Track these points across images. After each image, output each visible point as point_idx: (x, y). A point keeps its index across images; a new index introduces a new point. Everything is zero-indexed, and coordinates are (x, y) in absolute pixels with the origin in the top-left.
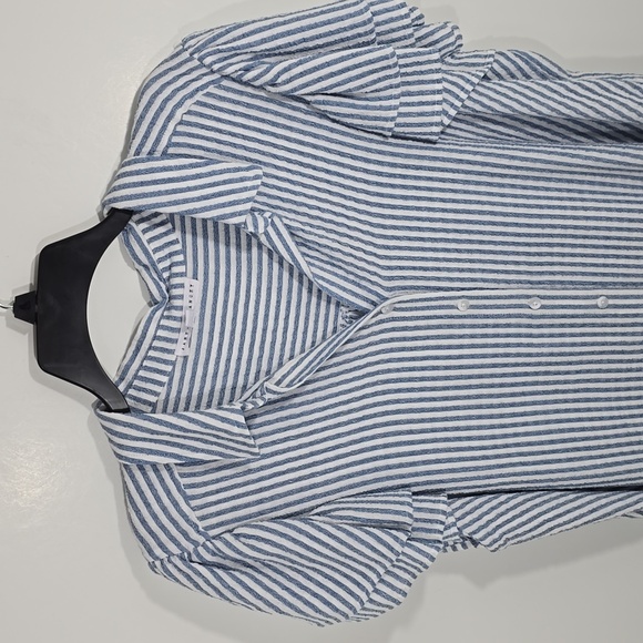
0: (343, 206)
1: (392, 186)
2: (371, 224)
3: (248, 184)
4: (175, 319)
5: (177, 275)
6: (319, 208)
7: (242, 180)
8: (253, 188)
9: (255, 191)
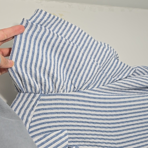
0: (102, 135)
1: (118, 123)
2: (113, 140)
3: (64, 139)
6: (93, 138)
7: (60, 138)
8: (66, 140)
9: (67, 142)
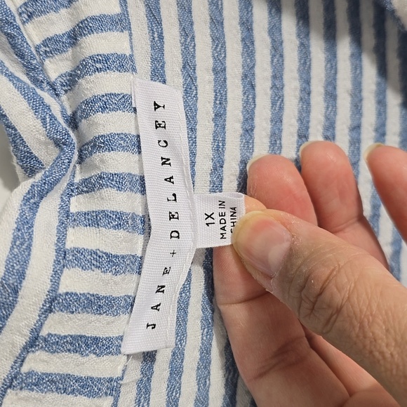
4: (118, 220)
5: (105, 63)
